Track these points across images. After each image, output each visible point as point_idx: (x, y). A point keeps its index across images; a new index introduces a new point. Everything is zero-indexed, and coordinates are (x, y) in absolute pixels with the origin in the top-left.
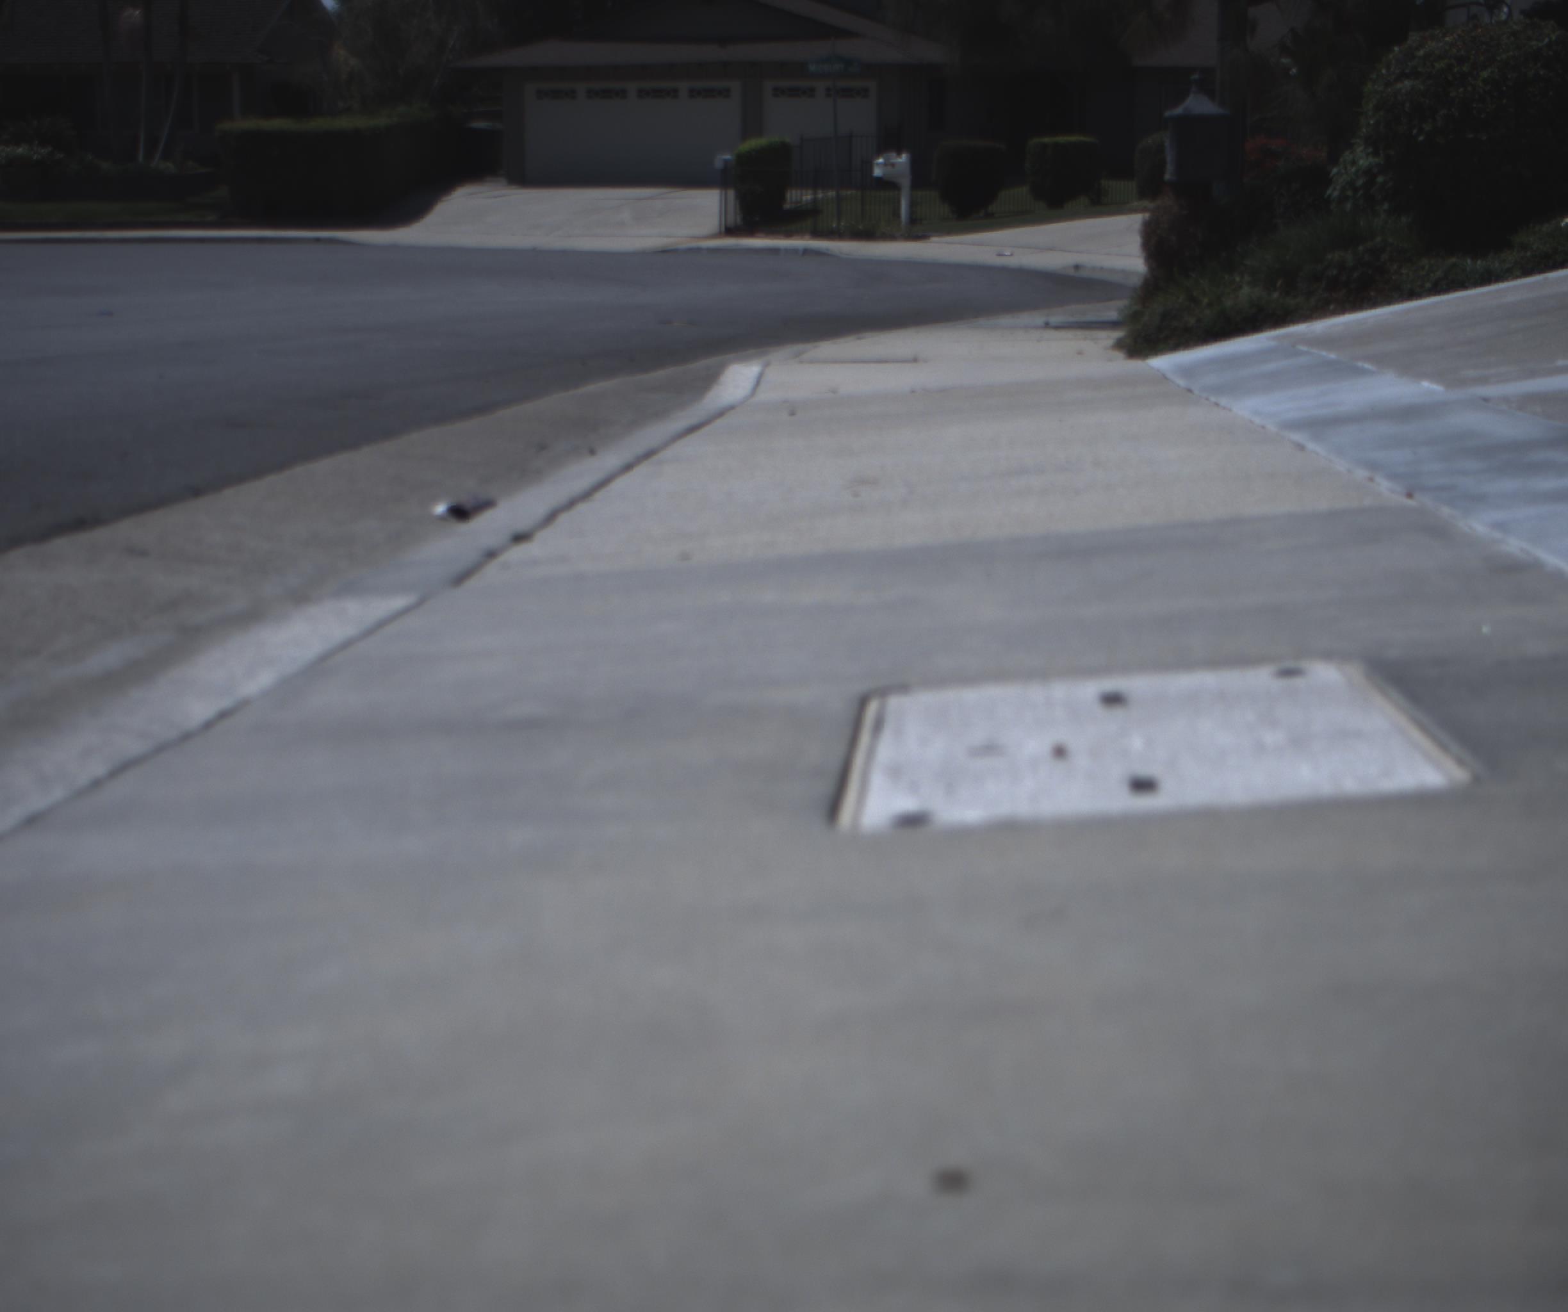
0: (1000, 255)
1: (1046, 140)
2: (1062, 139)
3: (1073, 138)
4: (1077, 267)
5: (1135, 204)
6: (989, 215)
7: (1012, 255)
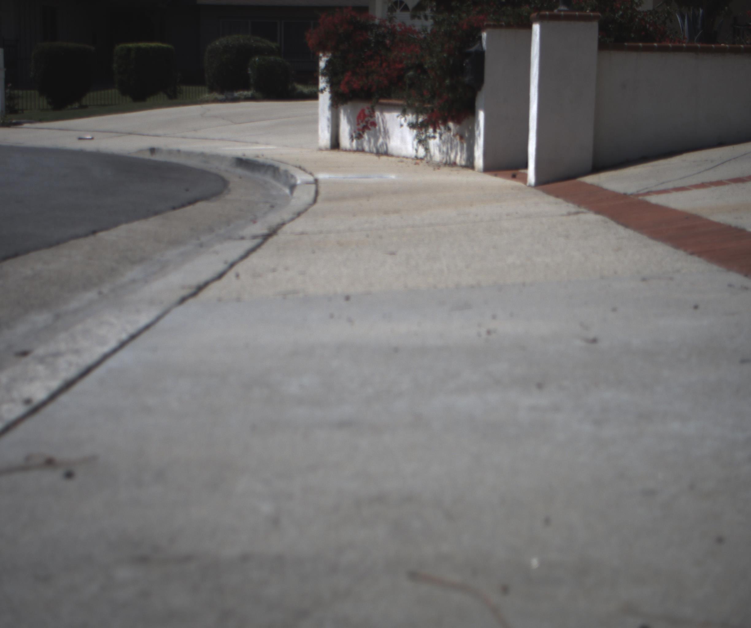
0: (80, 139)
1: (130, 45)
2: (143, 45)
3: (153, 45)
4: (153, 150)
5: (207, 96)
6: (83, 107)
7: (92, 139)
